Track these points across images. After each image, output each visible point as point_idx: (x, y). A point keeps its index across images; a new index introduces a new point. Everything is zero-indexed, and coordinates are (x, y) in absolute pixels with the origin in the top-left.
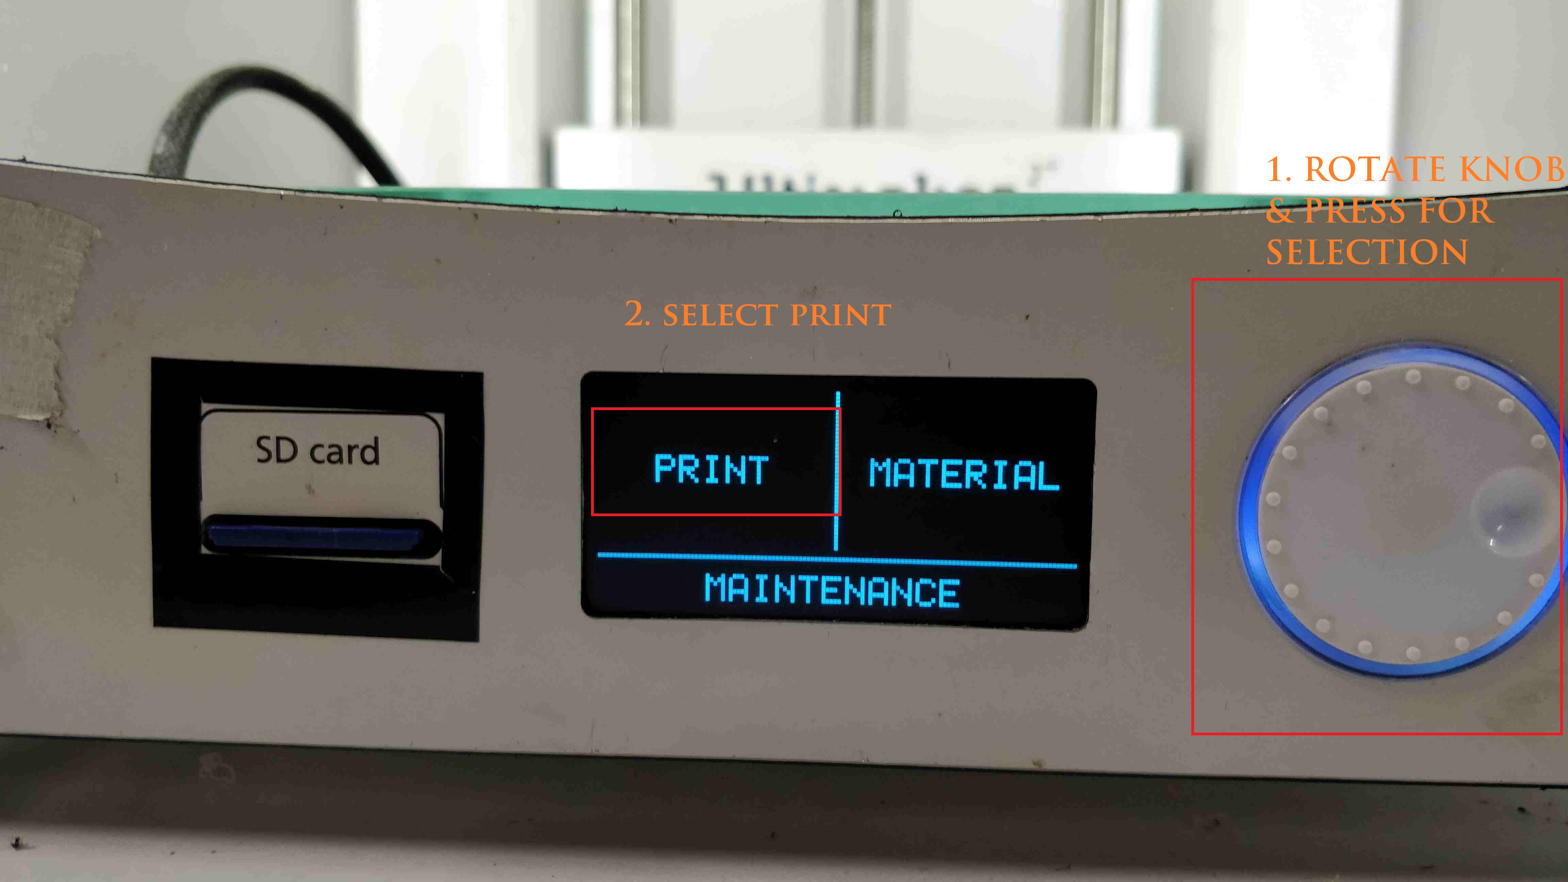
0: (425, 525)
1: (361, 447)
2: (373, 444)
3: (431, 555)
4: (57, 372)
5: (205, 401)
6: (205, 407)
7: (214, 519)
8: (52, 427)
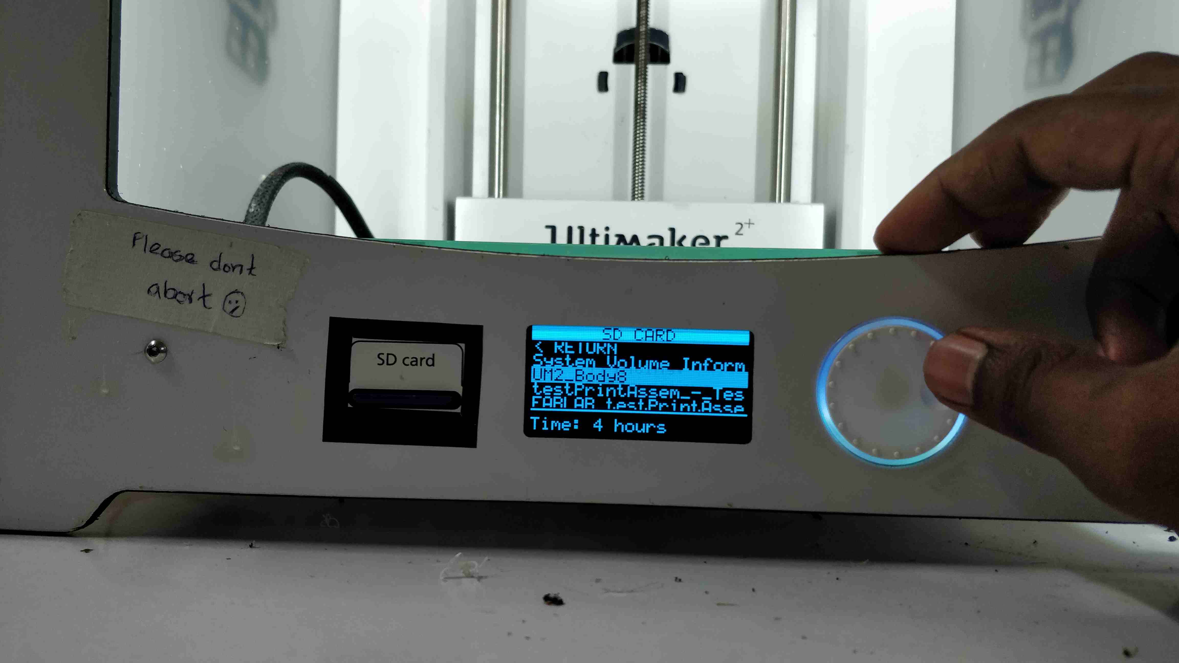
0: (455, 394)
1: (426, 358)
2: (432, 357)
3: (457, 408)
4: (284, 322)
5: (354, 337)
6: (354, 340)
7: (355, 391)
8: (280, 348)
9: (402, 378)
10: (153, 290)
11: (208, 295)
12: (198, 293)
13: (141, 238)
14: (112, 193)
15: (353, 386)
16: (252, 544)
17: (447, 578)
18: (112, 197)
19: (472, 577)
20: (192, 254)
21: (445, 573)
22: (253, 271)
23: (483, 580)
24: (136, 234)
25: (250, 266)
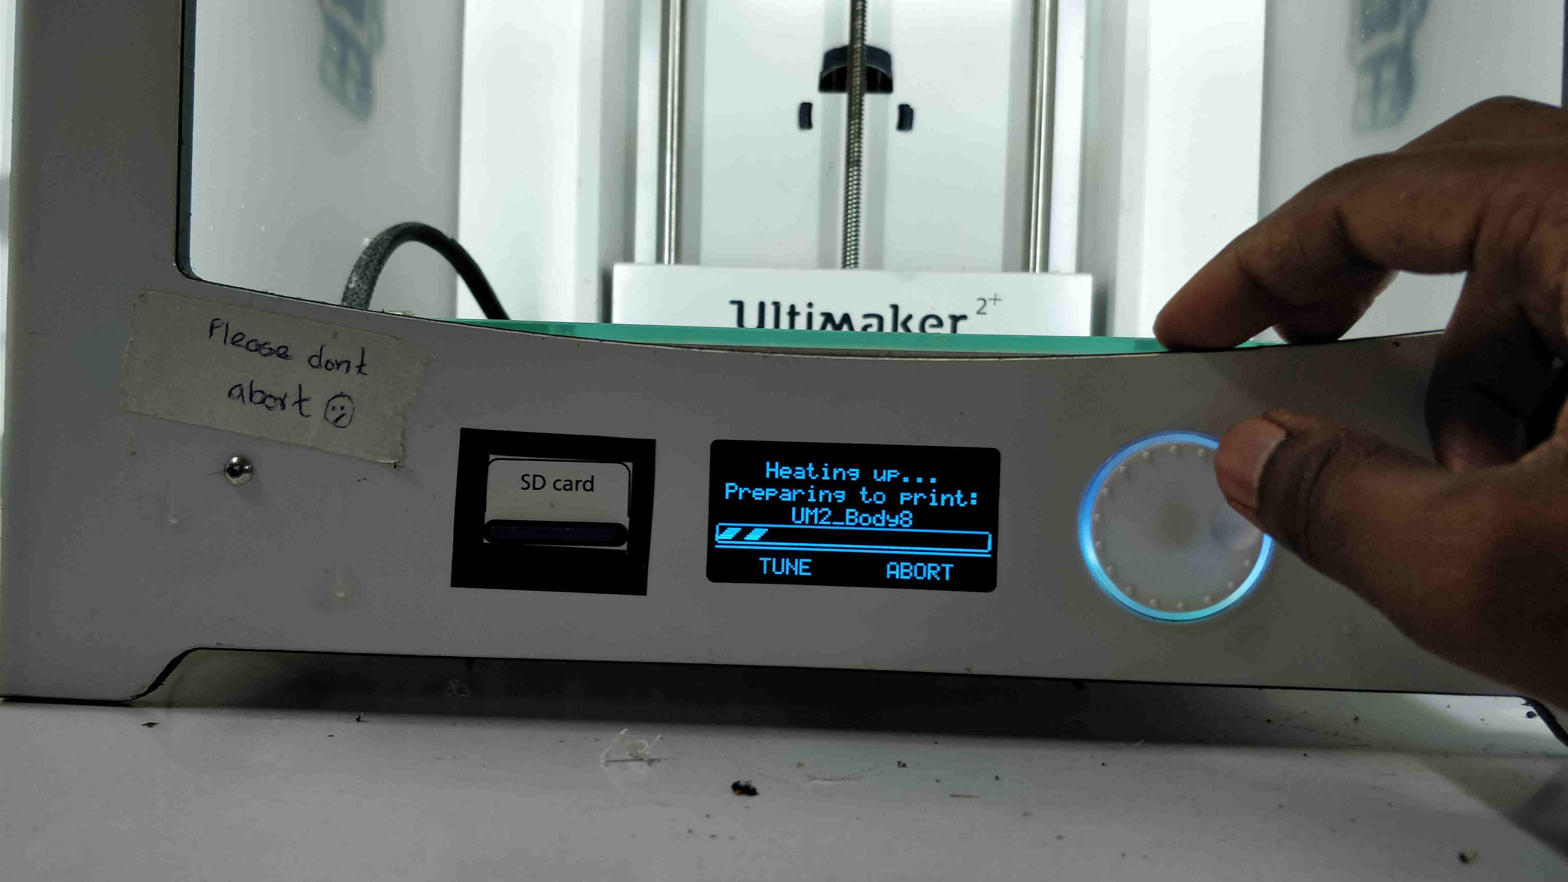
0: (619, 526)
1: (584, 481)
2: (590, 480)
3: (621, 544)
4: (403, 434)
5: (492, 454)
6: (492, 457)
7: (493, 522)
8: (397, 467)
9: (552, 505)
10: (236, 392)
11: (305, 400)
12: (293, 397)
13: (220, 326)
14: (184, 269)
15: (489, 517)
16: (360, 717)
17: (609, 762)
18: (184, 274)
19: (642, 760)
20: (286, 347)
21: (607, 755)
22: (364, 369)
23: (655, 764)
24: (214, 320)
25: (359, 363)
